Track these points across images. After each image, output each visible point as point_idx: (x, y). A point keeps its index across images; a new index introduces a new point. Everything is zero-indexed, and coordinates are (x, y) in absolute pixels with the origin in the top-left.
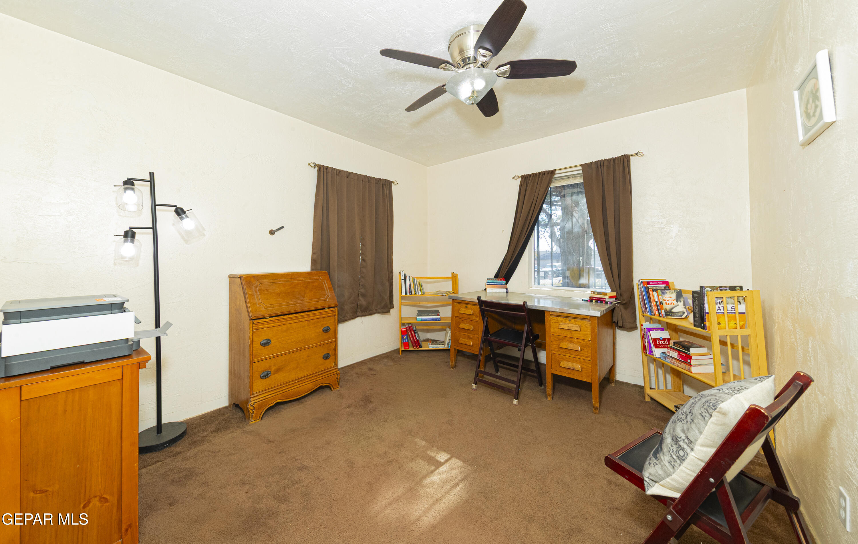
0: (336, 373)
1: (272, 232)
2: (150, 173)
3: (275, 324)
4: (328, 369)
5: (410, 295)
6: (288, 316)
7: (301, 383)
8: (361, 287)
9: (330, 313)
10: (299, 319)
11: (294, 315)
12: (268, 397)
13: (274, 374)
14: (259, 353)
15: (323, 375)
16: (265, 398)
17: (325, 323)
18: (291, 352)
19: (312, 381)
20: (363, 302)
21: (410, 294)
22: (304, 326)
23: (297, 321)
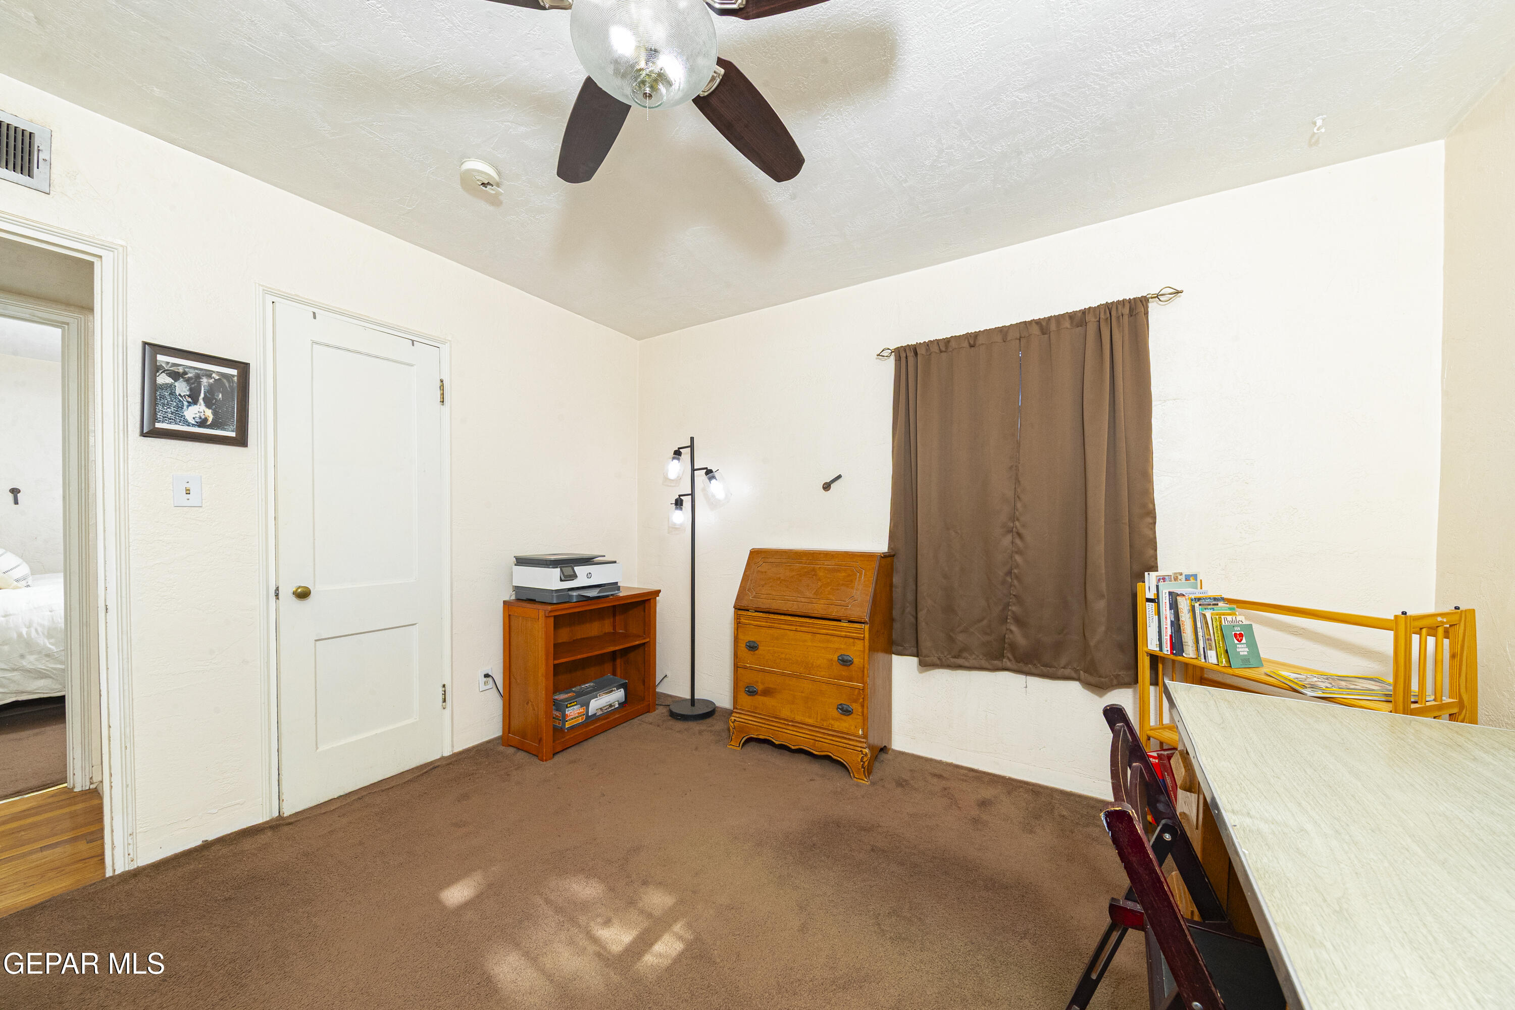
0: (859, 749)
1: (827, 487)
2: (691, 438)
3: (762, 623)
4: (847, 734)
5: (1172, 657)
6: (783, 617)
7: (796, 730)
8: (1014, 600)
9: (853, 633)
10: (797, 626)
11: (789, 618)
12: (750, 722)
13: (761, 695)
14: (745, 657)
15: (834, 739)
16: (746, 721)
17: (842, 647)
18: (783, 674)
19: (813, 738)
20: (1017, 636)
21: (1172, 653)
22: (805, 641)
23: (794, 628)
